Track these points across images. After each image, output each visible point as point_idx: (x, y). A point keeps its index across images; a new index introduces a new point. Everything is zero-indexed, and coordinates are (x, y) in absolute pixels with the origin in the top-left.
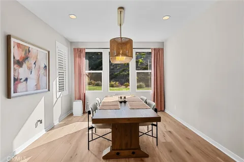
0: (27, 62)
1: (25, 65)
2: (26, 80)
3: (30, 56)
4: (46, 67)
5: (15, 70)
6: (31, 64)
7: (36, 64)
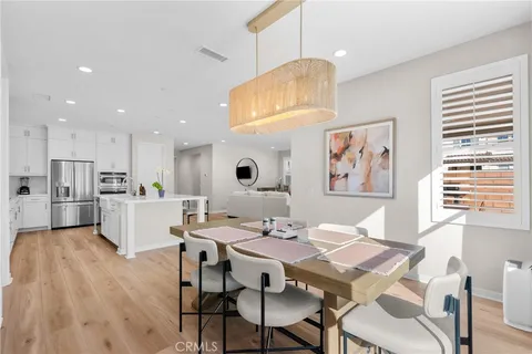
0: (347, 152)
1: (344, 158)
2: (346, 176)
3: (352, 143)
4: (387, 151)
5: (331, 165)
6: (353, 154)
7: (364, 151)
